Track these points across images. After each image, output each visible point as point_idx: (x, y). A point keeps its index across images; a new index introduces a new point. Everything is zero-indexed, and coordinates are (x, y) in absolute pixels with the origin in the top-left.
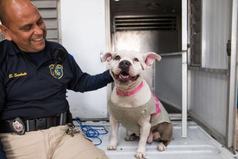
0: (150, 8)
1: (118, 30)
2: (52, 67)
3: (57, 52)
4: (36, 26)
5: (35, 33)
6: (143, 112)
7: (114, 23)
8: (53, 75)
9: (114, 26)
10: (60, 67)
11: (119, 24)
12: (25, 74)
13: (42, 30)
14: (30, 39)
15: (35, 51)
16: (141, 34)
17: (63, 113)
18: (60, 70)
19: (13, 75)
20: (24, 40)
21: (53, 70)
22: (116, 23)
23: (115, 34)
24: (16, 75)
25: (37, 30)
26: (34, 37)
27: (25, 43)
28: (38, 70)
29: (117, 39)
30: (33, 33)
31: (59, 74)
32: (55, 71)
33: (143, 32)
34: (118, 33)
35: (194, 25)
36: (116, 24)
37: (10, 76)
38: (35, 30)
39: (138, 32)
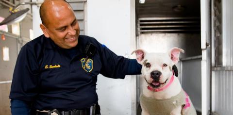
0: (176, 10)
1: (142, 33)
2: (83, 60)
3: (88, 47)
4: (70, 27)
5: (69, 34)
6: (174, 103)
7: (139, 25)
8: (84, 68)
9: (139, 29)
10: (90, 61)
11: (143, 27)
12: (59, 66)
13: (75, 31)
14: (64, 38)
15: (68, 48)
16: (168, 37)
17: (93, 106)
18: (90, 64)
19: (49, 66)
20: (59, 39)
21: (84, 64)
22: (141, 25)
23: (140, 36)
24: (51, 67)
25: (71, 31)
26: (67, 36)
27: (60, 42)
28: (71, 63)
29: (141, 42)
30: (68, 33)
31: (89, 67)
32: (86, 64)
33: (169, 35)
34: (143, 36)
35: (218, 27)
36: (141, 27)
37: (46, 67)
38: (69, 31)
39: (163, 34)
